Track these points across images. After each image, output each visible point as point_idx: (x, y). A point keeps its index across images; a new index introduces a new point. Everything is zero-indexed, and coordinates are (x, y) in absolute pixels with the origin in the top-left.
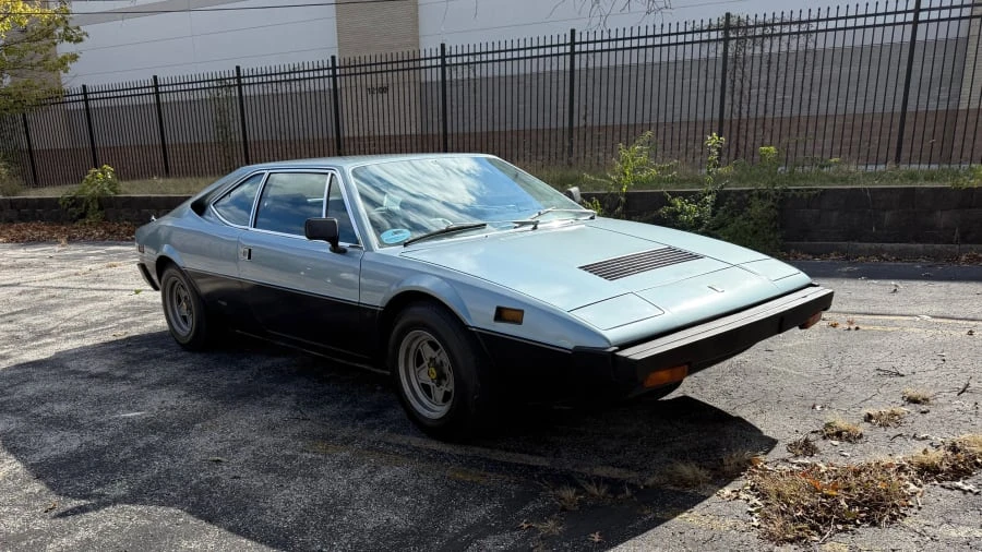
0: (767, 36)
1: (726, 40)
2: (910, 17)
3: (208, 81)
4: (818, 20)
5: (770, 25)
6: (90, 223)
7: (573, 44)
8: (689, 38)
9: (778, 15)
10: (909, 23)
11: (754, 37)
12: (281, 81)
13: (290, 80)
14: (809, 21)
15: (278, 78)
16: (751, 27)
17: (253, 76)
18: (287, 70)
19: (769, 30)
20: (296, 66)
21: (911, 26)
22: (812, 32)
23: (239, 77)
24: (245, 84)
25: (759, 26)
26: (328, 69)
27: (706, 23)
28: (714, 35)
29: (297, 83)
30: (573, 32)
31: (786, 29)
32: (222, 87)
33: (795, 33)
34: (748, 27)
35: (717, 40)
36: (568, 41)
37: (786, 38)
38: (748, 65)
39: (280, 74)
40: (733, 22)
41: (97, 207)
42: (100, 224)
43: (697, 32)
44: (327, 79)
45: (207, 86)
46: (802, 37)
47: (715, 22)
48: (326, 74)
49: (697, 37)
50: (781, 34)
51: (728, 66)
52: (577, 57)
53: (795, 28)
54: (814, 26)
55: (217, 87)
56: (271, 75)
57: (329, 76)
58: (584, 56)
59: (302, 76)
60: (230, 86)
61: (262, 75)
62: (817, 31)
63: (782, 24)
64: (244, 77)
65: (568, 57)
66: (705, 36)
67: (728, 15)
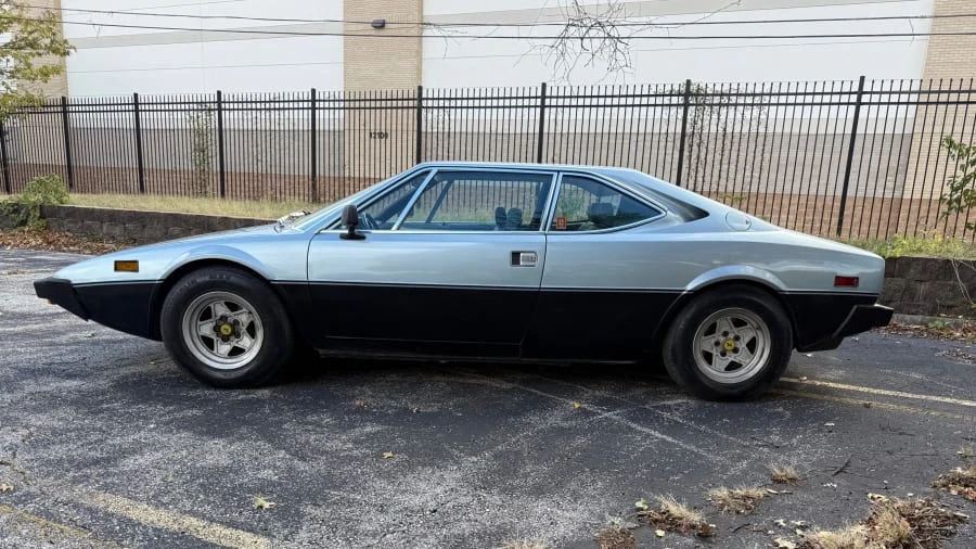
0: (724, 105)
2: (854, 98)
3: (189, 103)
4: (770, 94)
5: (726, 95)
6: (29, 232)
7: (543, 97)
9: (735, 86)
10: (852, 104)
11: (712, 105)
12: (261, 109)
13: (270, 109)
14: (762, 94)
15: (259, 106)
16: (708, 95)
17: (234, 102)
18: (267, 99)
19: (725, 100)
20: (277, 96)
21: (854, 107)
22: (765, 105)
23: (219, 102)
24: (225, 110)
25: (717, 95)
26: (308, 101)
28: (675, 100)
29: (277, 112)
30: (544, 85)
31: (741, 100)
32: (202, 110)
33: (749, 105)
35: (678, 105)
36: (539, 94)
37: (740, 108)
39: (261, 102)
41: (38, 214)
42: (39, 233)
43: (660, 95)
44: (306, 111)
45: (187, 107)
46: (756, 109)
48: (306, 106)
50: (736, 105)
52: (547, 110)
53: (749, 100)
54: (766, 99)
55: (197, 110)
56: (251, 102)
57: (308, 109)
58: (553, 110)
59: (282, 106)
60: (210, 110)
61: (242, 102)
62: (769, 104)
63: (738, 95)
64: (225, 102)
65: (538, 110)
67: (688, 82)
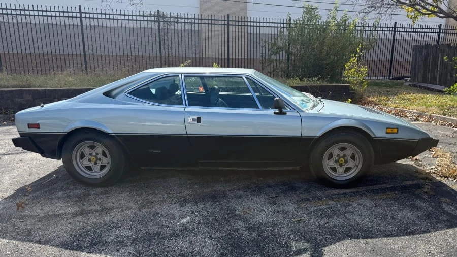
1: (159, 22)
8: (142, 18)
27: (149, 13)
34: (167, 17)
38: (169, 34)
40: (161, 15)
47: (153, 13)
49: (145, 18)
51: (161, 33)
66: (149, 19)
